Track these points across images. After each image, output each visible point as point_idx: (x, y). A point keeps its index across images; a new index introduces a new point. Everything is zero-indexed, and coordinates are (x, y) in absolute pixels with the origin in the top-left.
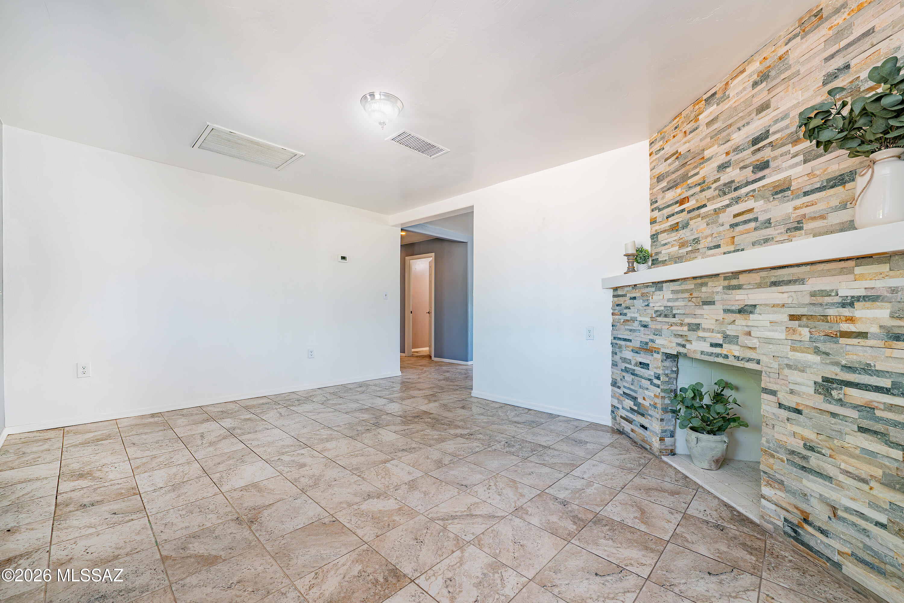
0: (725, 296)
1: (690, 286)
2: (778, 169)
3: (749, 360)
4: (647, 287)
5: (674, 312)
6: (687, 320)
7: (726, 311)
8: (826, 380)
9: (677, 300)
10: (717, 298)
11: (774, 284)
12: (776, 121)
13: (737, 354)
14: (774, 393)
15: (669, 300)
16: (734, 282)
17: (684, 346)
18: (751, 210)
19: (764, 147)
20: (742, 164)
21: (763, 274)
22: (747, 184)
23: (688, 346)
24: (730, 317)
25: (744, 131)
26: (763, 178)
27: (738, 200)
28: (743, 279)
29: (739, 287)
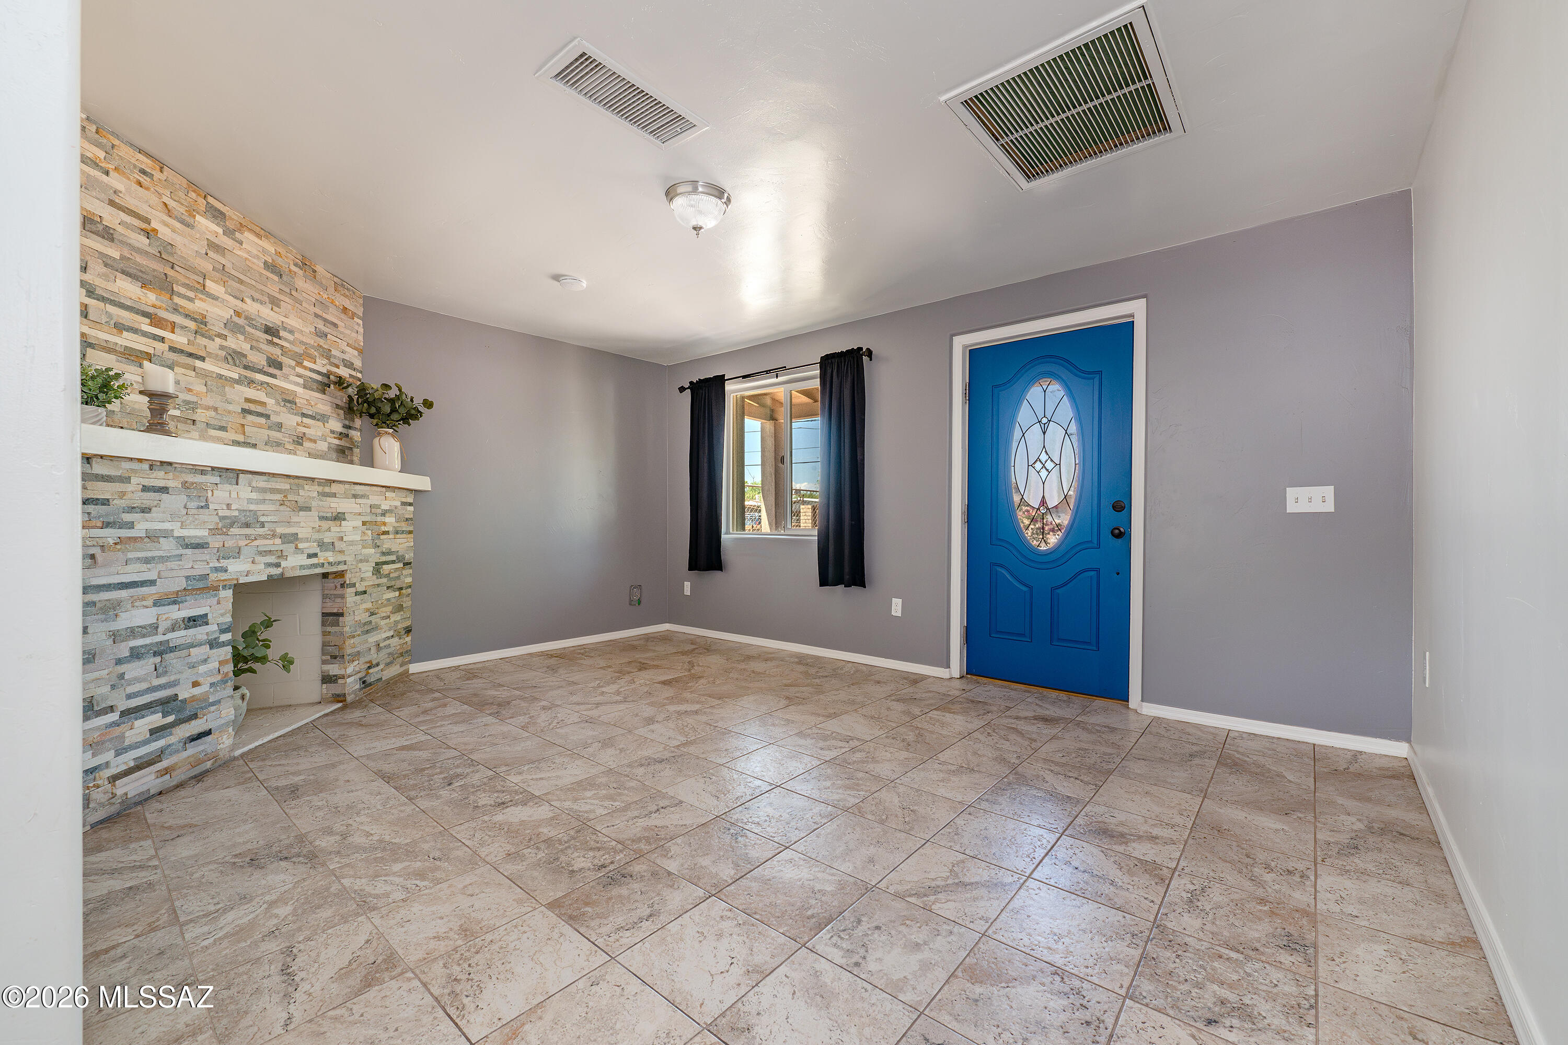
0: (321, 503)
1: (284, 485)
2: (286, 378)
3: (339, 563)
4: (203, 472)
5: (262, 519)
6: (280, 530)
7: (322, 518)
8: (377, 564)
9: (264, 501)
10: (314, 504)
11: (355, 496)
12: (285, 329)
13: (331, 560)
14: (354, 585)
15: (250, 501)
16: (327, 489)
17: (278, 565)
18: (263, 404)
19: (277, 344)
20: (254, 343)
21: (347, 486)
22: (261, 371)
23: (284, 564)
24: (325, 525)
25: (257, 306)
26: (273, 376)
27: (251, 382)
28: (334, 488)
29: (334, 495)
